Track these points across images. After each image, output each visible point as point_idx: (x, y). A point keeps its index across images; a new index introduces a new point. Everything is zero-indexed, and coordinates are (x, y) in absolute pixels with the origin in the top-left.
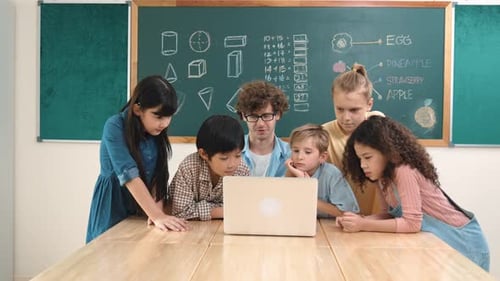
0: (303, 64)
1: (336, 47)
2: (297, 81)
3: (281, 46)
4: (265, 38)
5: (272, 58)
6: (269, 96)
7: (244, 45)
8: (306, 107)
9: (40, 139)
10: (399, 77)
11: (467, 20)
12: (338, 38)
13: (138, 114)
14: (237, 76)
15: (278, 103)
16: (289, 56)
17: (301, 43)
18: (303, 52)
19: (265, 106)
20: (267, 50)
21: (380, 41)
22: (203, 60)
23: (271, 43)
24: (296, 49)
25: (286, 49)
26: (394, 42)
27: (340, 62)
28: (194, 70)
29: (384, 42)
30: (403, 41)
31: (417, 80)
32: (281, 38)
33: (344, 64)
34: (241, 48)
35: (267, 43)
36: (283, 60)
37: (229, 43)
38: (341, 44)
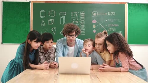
0: (83, 21)
1: (93, 15)
2: (82, 25)
3: (77, 15)
4: (72, 13)
5: (74, 18)
6: (74, 29)
7: (65, 15)
8: (84, 33)
9: (2, 43)
10: (112, 24)
11: (131, 8)
12: (94, 13)
13: (29, 43)
14: (63, 24)
15: (78, 32)
16: (79, 18)
17: (83, 14)
18: (83, 17)
19: (73, 32)
20: (72, 16)
21: (106, 14)
22: (53, 19)
23: (74, 14)
24: (81, 16)
25: (78, 16)
26: (110, 14)
27: (94, 20)
28: (50, 22)
29: (107, 14)
30: (113, 14)
31: (117, 25)
32: (76, 13)
33: (95, 20)
34: (65, 16)
35: (72, 14)
36: (77, 19)
37: (61, 14)
38: (95, 14)
